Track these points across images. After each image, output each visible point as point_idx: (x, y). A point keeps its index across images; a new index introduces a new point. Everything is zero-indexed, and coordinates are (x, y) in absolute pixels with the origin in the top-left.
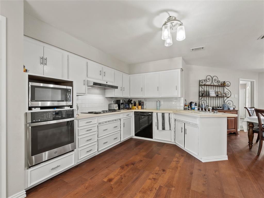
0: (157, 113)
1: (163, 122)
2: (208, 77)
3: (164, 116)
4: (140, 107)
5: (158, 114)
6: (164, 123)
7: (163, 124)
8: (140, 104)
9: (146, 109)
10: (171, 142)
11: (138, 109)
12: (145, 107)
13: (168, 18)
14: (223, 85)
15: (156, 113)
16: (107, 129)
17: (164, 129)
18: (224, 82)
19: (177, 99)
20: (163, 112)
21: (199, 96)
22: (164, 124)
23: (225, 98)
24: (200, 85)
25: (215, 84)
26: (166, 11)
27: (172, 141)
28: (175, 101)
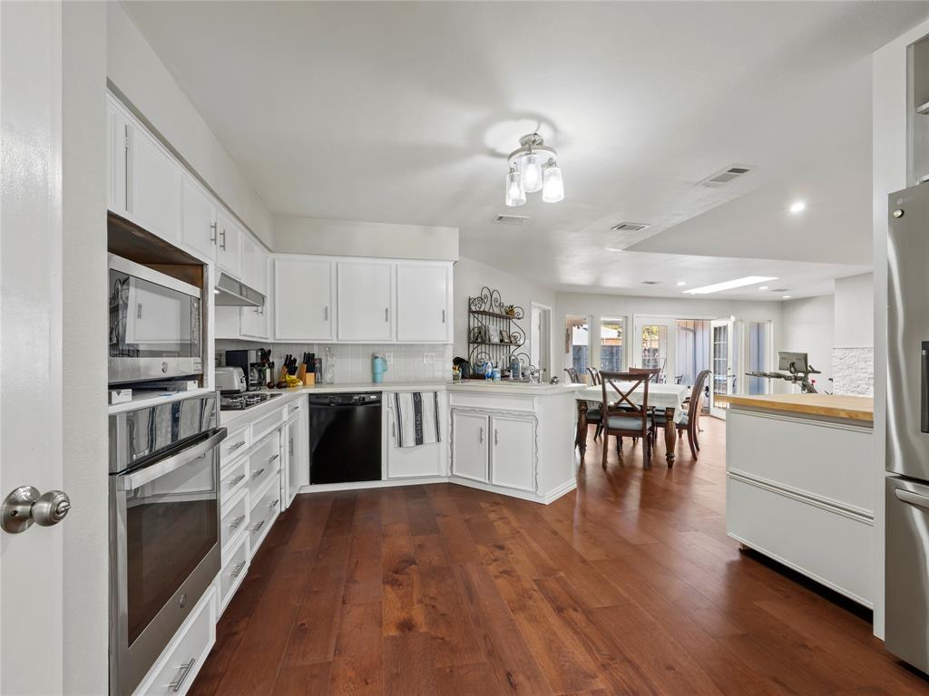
0: (397, 395)
1: (416, 420)
2: (486, 291)
3: (420, 400)
4: (310, 377)
5: (401, 396)
6: (421, 424)
7: (416, 425)
8: (311, 368)
9: (332, 383)
10: (439, 477)
11: (304, 384)
12: (327, 377)
13: (525, 137)
14: (509, 314)
15: (392, 396)
16: (262, 470)
17: (419, 441)
18: (512, 307)
19: (435, 348)
20: (417, 388)
21: (469, 343)
22: (421, 427)
23: (513, 348)
24: (470, 311)
25: (497, 311)
26: (540, 119)
27: (442, 475)
28: (430, 354)
